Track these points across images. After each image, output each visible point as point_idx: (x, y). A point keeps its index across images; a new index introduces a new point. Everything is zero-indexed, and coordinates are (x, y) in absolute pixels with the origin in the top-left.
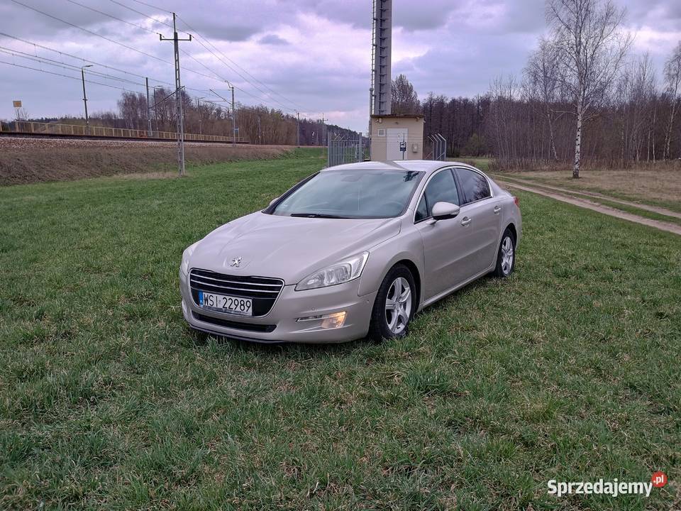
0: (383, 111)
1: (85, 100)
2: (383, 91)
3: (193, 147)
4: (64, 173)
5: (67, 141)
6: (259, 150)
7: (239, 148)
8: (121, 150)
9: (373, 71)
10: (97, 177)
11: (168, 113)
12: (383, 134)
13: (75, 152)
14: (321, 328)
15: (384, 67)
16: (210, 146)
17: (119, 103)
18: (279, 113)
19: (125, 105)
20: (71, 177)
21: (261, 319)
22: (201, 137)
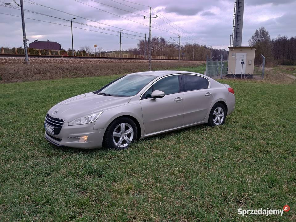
0: (237, 45)
1: (121, 44)
2: (238, 36)
3: (161, 62)
4: (105, 73)
5: (109, 60)
6: (190, 63)
7: (181, 62)
8: (129, 64)
9: (234, 26)
10: (118, 74)
11: (157, 48)
12: (234, 56)
13: (110, 65)
14: (79, 142)
15: (239, 24)
16: (168, 62)
17: (138, 44)
18: (205, 47)
19: (140, 45)
20: (107, 74)
21: (57, 136)
22: (167, 58)
